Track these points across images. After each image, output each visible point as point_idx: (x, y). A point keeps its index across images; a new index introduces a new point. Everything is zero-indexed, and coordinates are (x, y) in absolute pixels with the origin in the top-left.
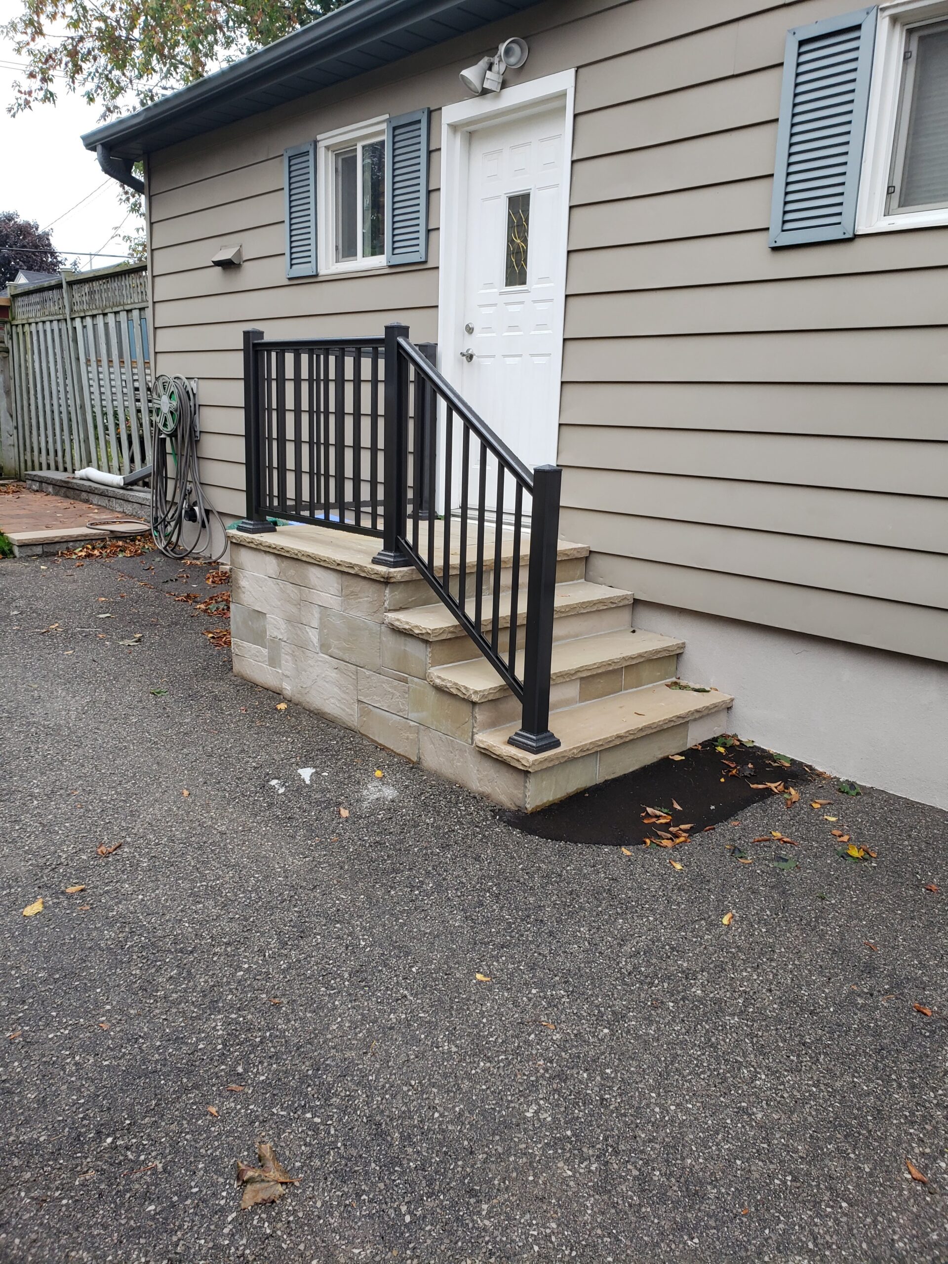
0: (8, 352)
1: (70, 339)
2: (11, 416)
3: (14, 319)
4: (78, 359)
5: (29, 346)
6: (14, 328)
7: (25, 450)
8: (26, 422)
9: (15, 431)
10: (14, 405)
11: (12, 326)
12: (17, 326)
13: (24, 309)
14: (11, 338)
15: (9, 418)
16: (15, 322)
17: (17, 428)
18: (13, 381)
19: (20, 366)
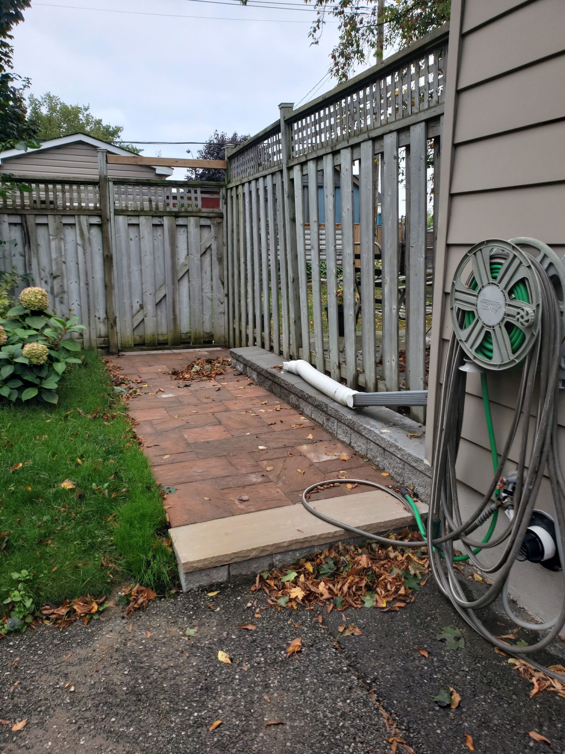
0: (222, 217)
1: (286, 196)
2: (223, 283)
3: (229, 182)
4: (293, 220)
5: (241, 209)
6: (229, 191)
7: (234, 318)
8: (236, 291)
9: (226, 299)
10: (225, 272)
11: (227, 190)
12: (231, 189)
13: (239, 170)
14: (226, 203)
15: (221, 285)
16: (230, 186)
17: (227, 295)
18: (225, 248)
19: (233, 232)
